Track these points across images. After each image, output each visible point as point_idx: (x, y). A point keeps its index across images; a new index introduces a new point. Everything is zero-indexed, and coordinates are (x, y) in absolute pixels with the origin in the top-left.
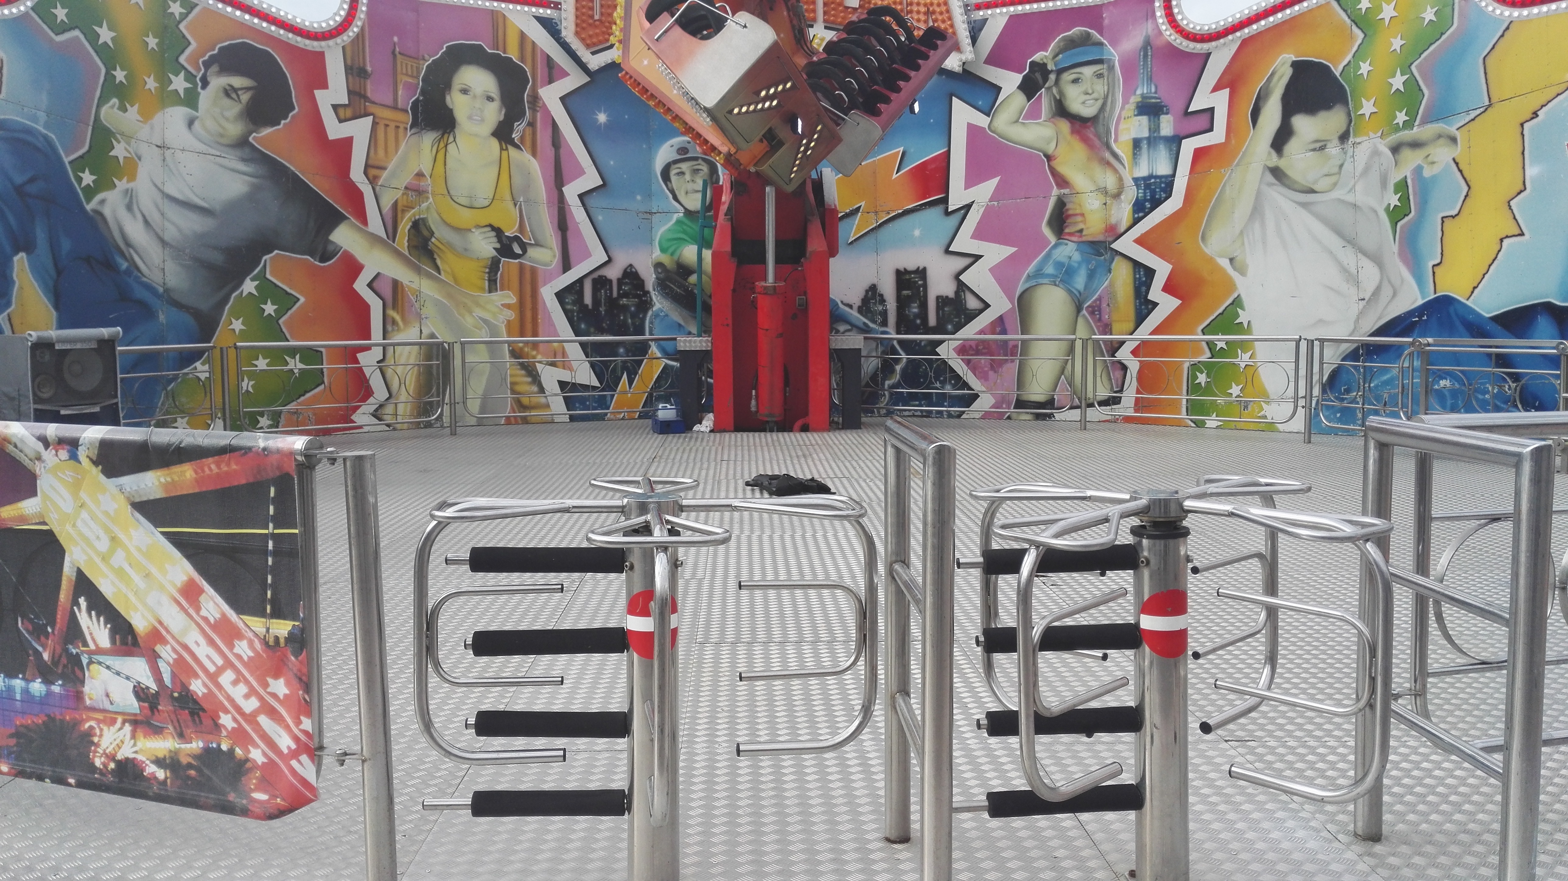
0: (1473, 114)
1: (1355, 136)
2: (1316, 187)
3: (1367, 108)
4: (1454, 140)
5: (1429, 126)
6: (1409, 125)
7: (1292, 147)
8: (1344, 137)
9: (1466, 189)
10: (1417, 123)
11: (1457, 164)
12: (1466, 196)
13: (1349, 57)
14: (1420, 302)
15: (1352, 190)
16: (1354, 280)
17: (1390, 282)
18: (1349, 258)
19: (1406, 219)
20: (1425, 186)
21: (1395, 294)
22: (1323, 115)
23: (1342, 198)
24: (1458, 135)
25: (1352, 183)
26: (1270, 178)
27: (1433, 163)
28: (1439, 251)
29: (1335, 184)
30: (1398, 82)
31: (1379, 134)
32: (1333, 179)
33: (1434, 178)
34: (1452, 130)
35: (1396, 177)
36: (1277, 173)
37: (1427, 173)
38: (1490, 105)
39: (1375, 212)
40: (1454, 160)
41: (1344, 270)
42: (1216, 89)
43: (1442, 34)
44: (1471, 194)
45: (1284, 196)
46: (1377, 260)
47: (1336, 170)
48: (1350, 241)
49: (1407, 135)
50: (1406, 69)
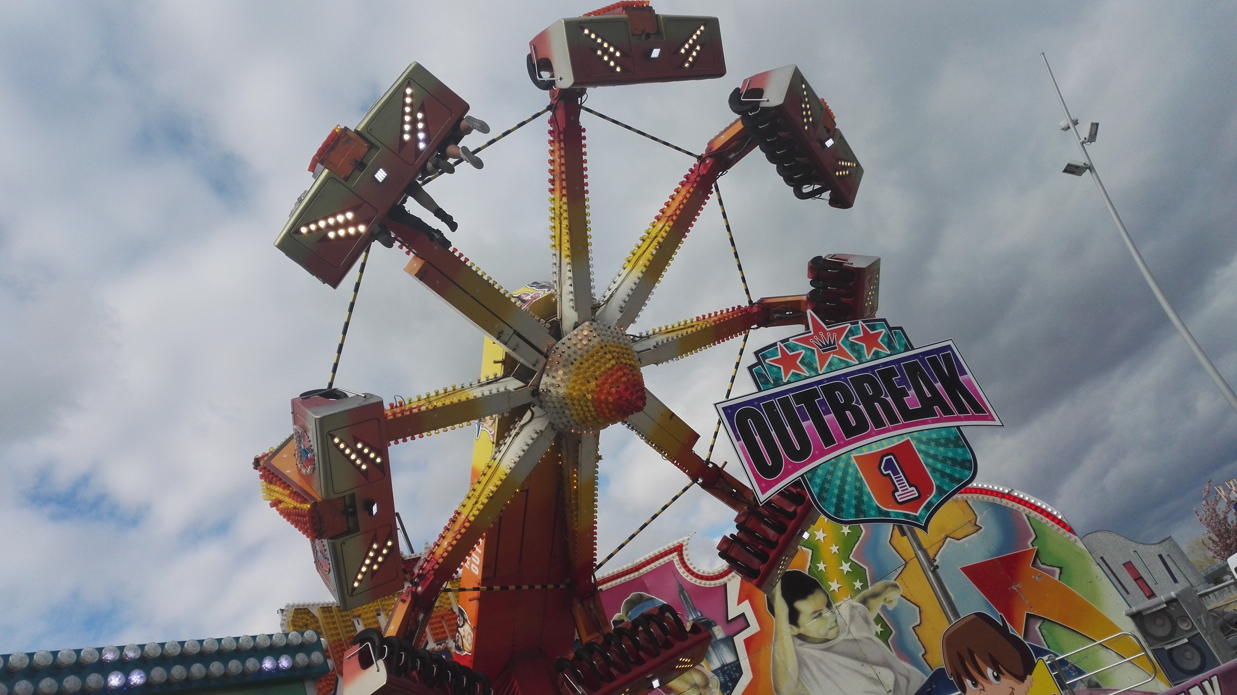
0: (899, 571)
1: (834, 603)
2: (829, 637)
3: (834, 586)
5: (877, 584)
7: (802, 619)
8: (829, 605)
9: (917, 609)
10: (869, 584)
12: (920, 612)
13: (809, 564)
14: (926, 679)
15: (849, 632)
16: (878, 681)
17: (901, 675)
18: (869, 670)
19: (892, 636)
20: (894, 615)
21: (908, 681)
22: (810, 597)
23: (846, 638)
25: (847, 629)
26: (798, 641)
27: (890, 602)
28: (921, 646)
29: (838, 632)
30: (846, 567)
31: (849, 597)
32: (836, 629)
34: (892, 581)
35: (872, 616)
36: (801, 637)
37: (890, 607)
38: (906, 563)
39: (870, 639)
40: (901, 596)
41: (870, 678)
42: (740, 601)
43: (859, 537)
44: (922, 609)
45: (812, 648)
46: (886, 665)
47: (834, 624)
48: (864, 660)
49: (865, 592)
50: (847, 560)
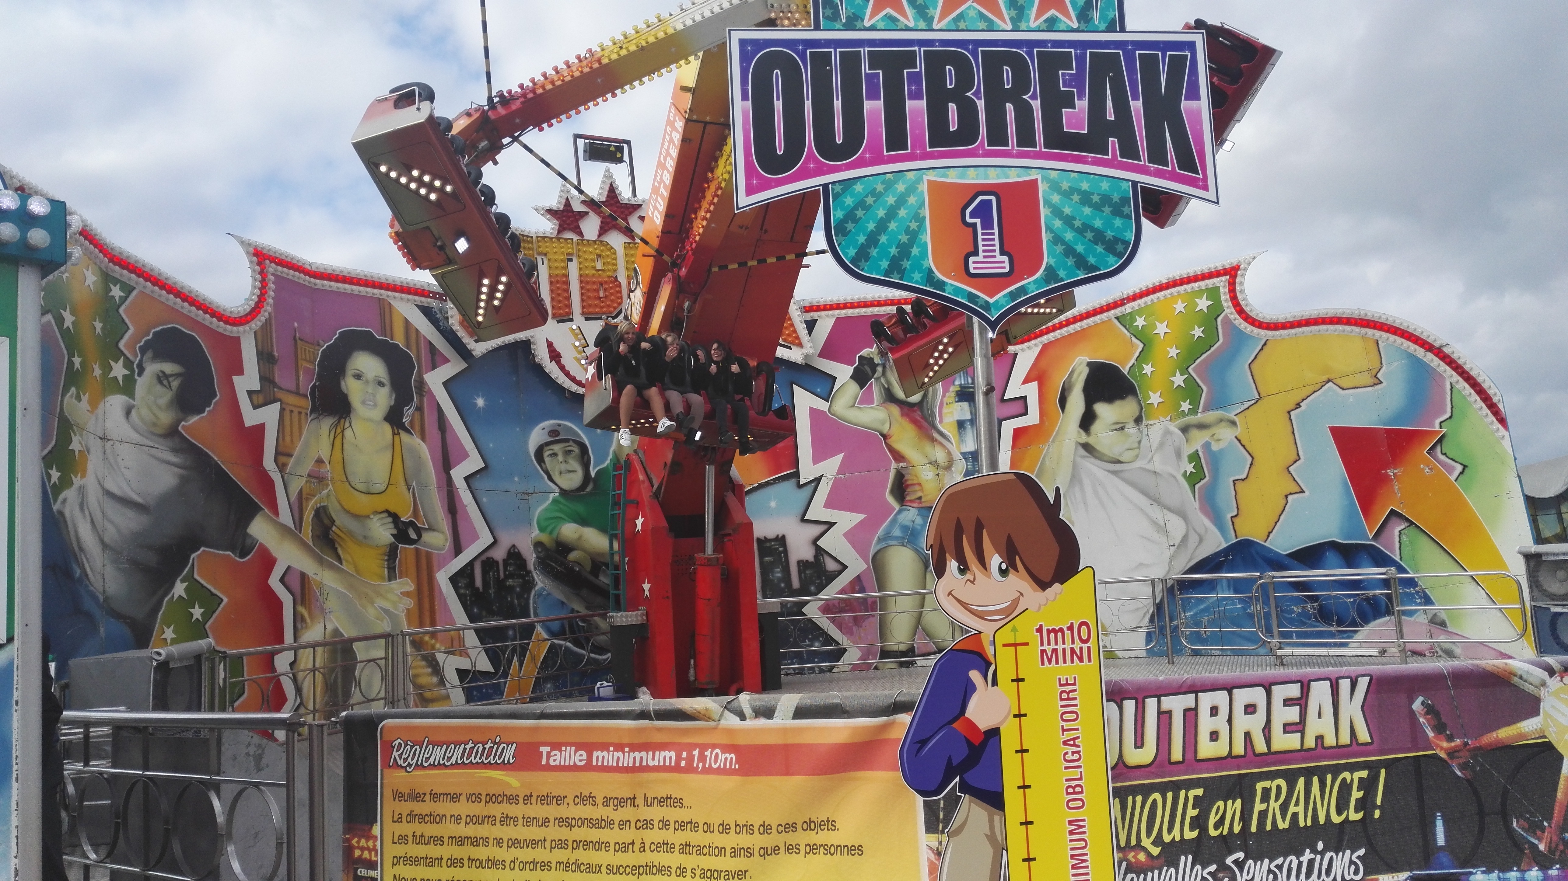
0: (1247, 405)
1: (1147, 419)
2: (1122, 459)
3: (1155, 398)
4: (1234, 423)
5: (1211, 413)
6: (1194, 411)
7: (1096, 427)
8: (1138, 420)
9: (1250, 459)
10: (1200, 411)
11: (1239, 441)
12: (1251, 464)
13: (1133, 361)
14: (1224, 545)
15: (1151, 460)
16: (1164, 531)
17: (1195, 531)
18: (1156, 513)
19: (1202, 482)
20: (1215, 459)
21: (1201, 540)
22: (1118, 403)
23: (1144, 466)
24: (1236, 419)
25: (1150, 456)
26: (1082, 452)
27: (1219, 440)
28: (1235, 506)
29: (1137, 456)
30: (1179, 380)
31: (1169, 418)
32: (1135, 452)
33: (1221, 451)
34: (1231, 416)
35: (1188, 450)
36: (1087, 447)
37: (1215, 447)
38: (1260, 399)
39: (1174, 477)
40: (1236, 437)
41: (1155, 523)
42: (1026, 381)
43: (1211, 347)
44: (1255, 462)
45: (1096, 465)
46: (1182, 514)
47: (1136, 445)
48: (1156, 501)
49: (1192, 419)
50: (1184, 370)
